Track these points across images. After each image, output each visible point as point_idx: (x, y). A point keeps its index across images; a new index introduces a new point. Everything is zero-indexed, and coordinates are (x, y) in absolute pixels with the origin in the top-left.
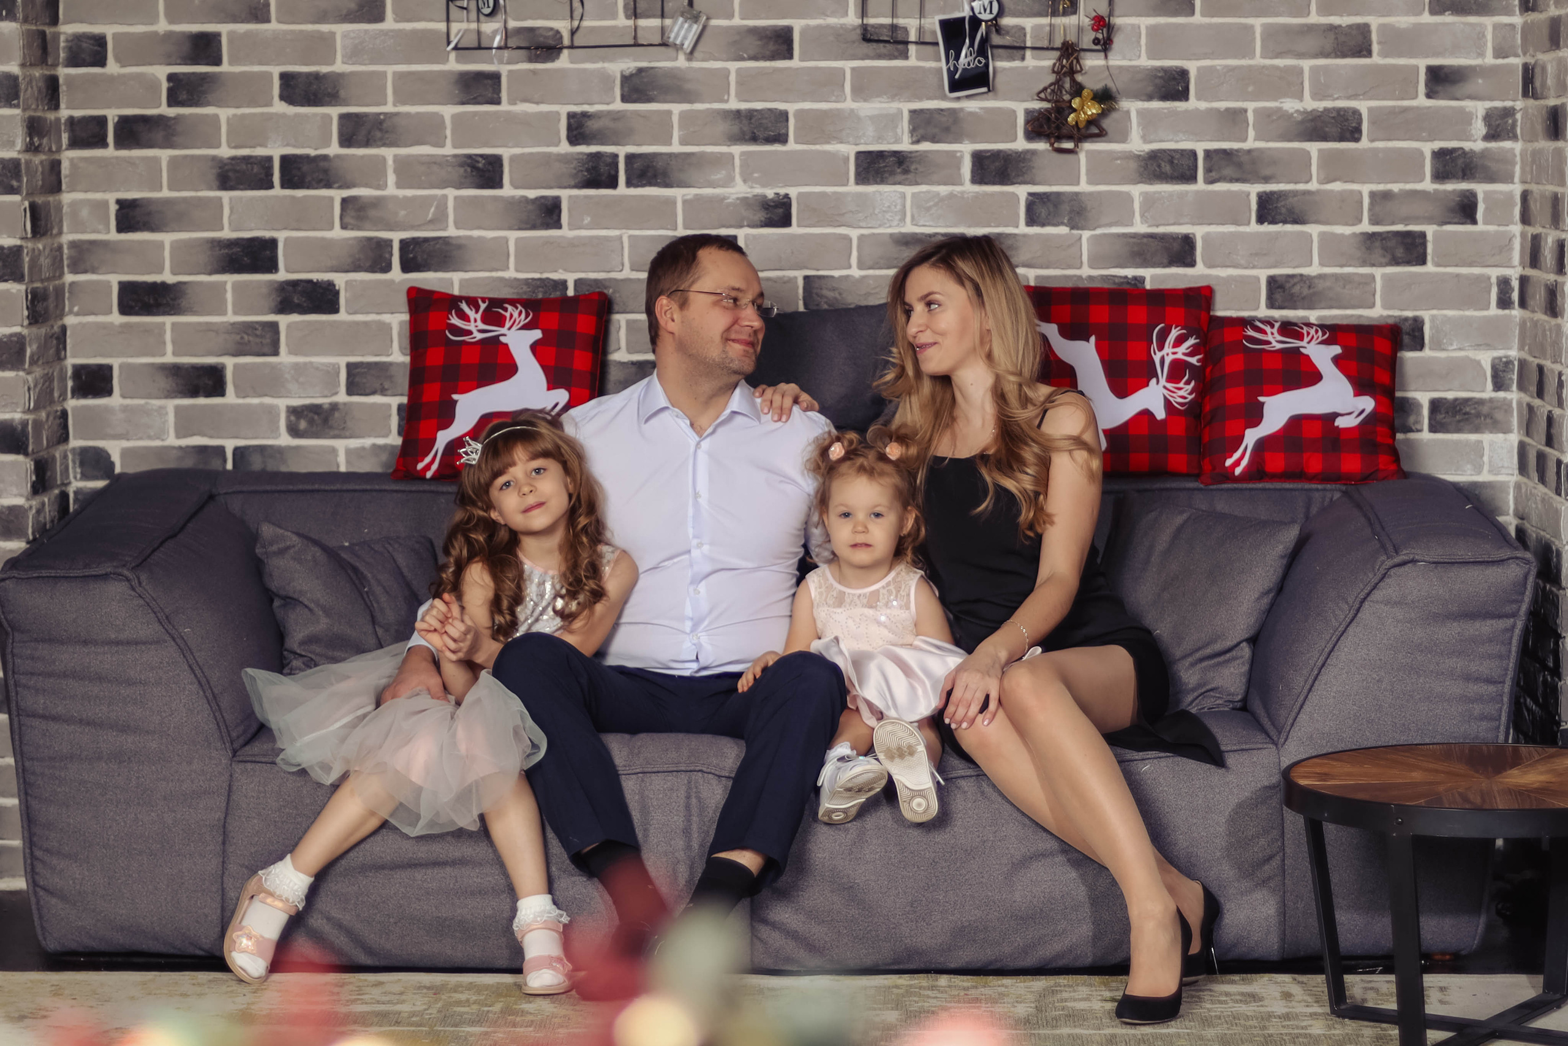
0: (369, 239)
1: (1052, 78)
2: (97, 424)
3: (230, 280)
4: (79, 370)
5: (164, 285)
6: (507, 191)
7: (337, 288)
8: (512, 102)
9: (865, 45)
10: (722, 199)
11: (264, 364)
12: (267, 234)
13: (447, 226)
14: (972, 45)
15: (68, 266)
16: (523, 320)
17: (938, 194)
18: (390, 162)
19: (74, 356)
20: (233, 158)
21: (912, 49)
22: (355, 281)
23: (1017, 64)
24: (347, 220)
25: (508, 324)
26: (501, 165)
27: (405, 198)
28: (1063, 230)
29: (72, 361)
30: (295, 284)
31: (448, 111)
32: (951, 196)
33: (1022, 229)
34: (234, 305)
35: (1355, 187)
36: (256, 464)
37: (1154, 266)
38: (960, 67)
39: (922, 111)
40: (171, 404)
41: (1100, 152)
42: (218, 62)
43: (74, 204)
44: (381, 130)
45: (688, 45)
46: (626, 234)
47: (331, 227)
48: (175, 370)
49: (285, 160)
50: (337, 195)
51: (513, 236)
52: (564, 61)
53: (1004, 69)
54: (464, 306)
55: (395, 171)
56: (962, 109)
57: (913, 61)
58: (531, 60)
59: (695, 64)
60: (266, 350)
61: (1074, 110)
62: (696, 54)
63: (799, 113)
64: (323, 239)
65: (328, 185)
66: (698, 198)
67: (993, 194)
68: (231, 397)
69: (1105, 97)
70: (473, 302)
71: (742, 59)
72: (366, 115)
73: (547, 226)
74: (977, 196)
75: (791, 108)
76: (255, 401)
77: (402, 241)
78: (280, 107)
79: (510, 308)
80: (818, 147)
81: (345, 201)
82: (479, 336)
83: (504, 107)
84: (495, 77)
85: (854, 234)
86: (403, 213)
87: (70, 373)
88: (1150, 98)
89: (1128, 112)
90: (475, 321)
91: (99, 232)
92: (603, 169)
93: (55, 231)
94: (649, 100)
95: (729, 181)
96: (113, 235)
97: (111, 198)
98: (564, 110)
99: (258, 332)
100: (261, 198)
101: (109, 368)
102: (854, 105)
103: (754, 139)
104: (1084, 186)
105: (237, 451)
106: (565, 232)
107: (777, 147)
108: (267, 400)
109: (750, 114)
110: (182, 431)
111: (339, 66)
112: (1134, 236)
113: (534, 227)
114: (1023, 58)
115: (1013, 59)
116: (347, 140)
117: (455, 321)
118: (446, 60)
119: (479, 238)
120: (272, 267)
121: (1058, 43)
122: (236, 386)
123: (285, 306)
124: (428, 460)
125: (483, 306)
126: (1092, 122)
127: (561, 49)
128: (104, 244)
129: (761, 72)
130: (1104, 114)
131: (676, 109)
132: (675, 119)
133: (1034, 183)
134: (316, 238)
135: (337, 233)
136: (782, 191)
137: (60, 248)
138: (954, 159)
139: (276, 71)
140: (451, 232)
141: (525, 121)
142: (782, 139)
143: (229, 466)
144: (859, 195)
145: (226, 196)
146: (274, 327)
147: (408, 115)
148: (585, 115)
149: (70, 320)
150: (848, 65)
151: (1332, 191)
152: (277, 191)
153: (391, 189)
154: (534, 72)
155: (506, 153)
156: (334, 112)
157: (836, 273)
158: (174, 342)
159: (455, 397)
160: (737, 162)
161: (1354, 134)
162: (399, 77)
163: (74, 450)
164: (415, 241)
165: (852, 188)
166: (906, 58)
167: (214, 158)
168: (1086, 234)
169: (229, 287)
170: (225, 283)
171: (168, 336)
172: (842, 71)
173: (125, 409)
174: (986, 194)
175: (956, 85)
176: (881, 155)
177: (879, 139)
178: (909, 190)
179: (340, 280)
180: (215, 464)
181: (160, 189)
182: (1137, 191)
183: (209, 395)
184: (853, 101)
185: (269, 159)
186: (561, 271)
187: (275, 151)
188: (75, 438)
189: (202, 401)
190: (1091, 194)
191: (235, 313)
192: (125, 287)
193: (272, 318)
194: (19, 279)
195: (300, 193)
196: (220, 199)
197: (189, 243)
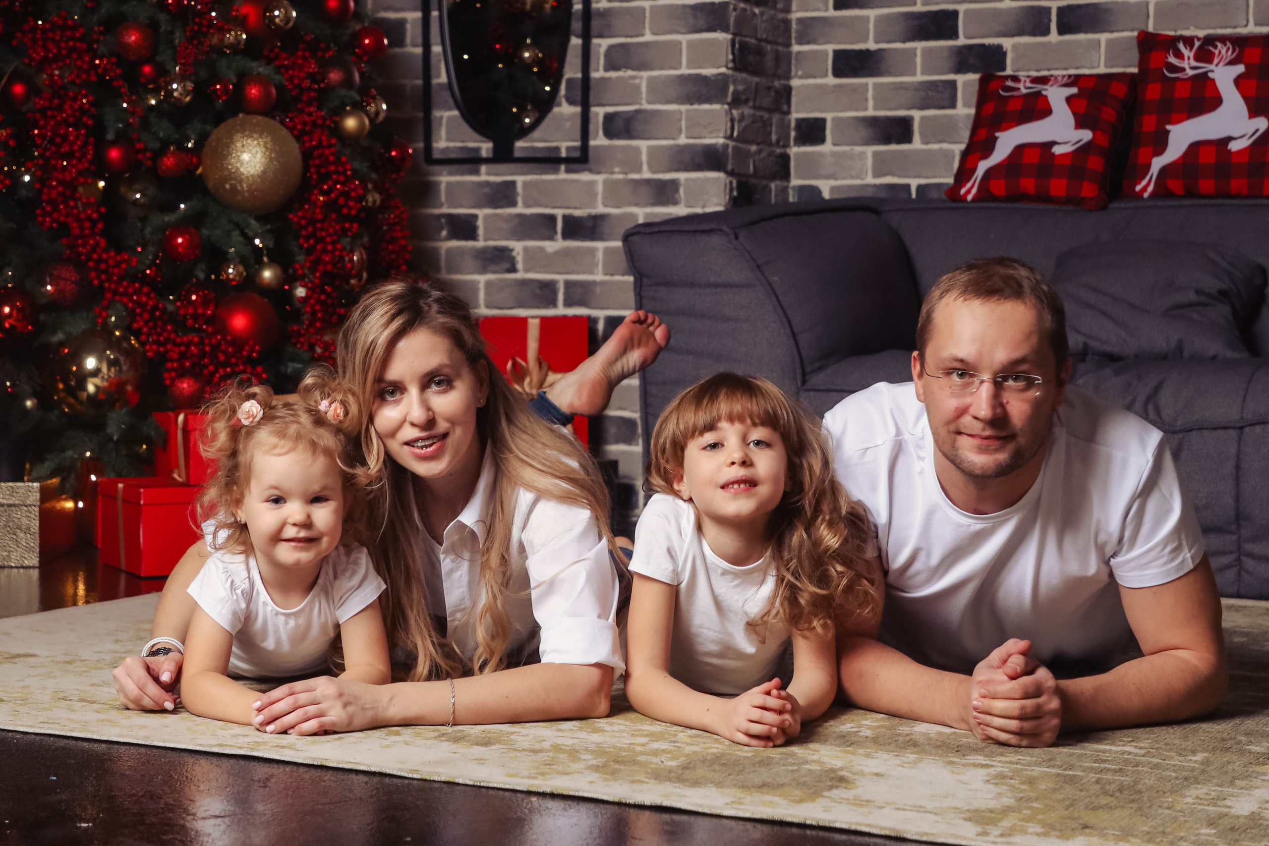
0: (1031, 8)
2: (811, 166)
3: (920, 46)
4: (801, 122)
5: (868, 52)
7: (1004, 49)
11: (945, 116)
12: (951, 7)
15: (796, 38)
19: (797, 112)
22: (1020, 44)
25: (1216, 61)
29: (796, 115)
30: (970, 47)
34: (922, 67)
36: (932, 198)
40: (870, 150)
48: (873, 122)
51: (1153, 0)
54: (1181, 46)
60: (946, 104)
64: (995, 9)
68: (917, 144)
70: (1189, 41)
76: (936, 146)
77: (1059, 8)
79: (1219, 45)
82: (1190, 73)
87: (793, 124)
90: (1189, 58)
91: (819, 10)
96: (831, 13)
99: (940, 89)
101: (823, 121)
105: (920, 188)
108: (945, 146)
110: (877, 174)
117: (1172, 60)
120: (954, 35)
122: (921, 134)
123: (961, 67)
124: (1144, 183)
125: (1197, 44)
128: (824, 20)
134: (989, 9)
146: (953, 84)
149: (795, 83)
158: (874, 98)
159: (1168, 127)
163: (794, 188)
164: (1070, 7)
169: (919, 53)
170: (916, 49)
171: (870, 95)
173: (834, 154)
179: (1007, 43)
180: (903, 198)
183: (899, 142)
186: (1192, 28)
188: (796, 178)
189: (894, 147)
191: (923, 73)
192: (838, 54)
193: (951, 77)
194: (725, 29)
197: (889, 17)
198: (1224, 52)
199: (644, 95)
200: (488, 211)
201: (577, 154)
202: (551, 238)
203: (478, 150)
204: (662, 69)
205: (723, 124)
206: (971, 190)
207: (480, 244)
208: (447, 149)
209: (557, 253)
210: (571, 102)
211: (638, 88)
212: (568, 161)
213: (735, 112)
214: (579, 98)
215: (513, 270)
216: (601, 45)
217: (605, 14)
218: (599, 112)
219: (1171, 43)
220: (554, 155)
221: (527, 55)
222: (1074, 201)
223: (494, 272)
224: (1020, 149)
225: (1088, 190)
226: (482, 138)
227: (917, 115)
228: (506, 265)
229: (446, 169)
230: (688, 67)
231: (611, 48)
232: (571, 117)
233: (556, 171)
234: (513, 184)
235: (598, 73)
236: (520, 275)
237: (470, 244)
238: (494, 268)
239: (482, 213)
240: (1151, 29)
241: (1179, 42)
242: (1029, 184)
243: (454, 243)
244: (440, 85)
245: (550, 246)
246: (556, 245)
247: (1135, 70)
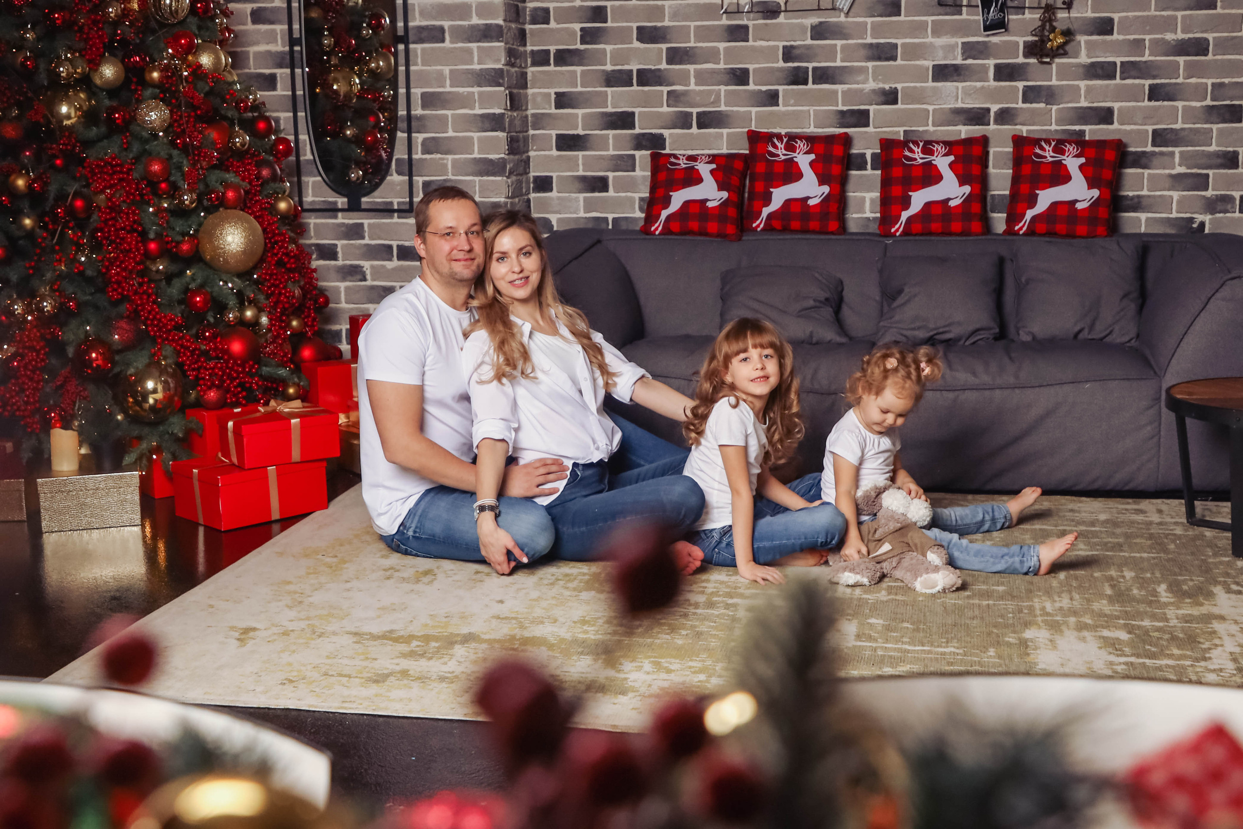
0: (681, 112)
1: (1040, 23)
2: (545, 206)
3: (611, 132)
4: (536, 178)
5: (578, 135)
6: (752, 87)
7: (665, 137)
8: (755, 41)
9: (940, 7)
10: (862, 90)
11: (628, 176)
12: (630, 110)
13: (721, 106)
14: (996, 6)
15: (531, 126)
17: (975, 87)
18: (692, 72)
19: (534, 172)
20: (613, 71)
21: (964, 9)
22: (674, 133)
23: (1020, 16)
24: (670, 102)
26: (749, 73)
27: (700, 91)
28: (1042, 105)
29: (532, 174)
30: (644, 135)
31: (722, 46)
32: (983, 87)
33: (1020, 105)
34: (613, 146)
35: (1204, 80)
36: (624, 226)
37: (1091, 124)
38: (990, 18)
39: (968, 42)
40: (582, 196)
41: (1063, 63)
42: (606, 22)
43: (533, 94)
44: (687, 55)
45: (846, 9)
46: (812, 109)
47: (662, 106)
48: (583, 179)
49: (639, 71)
50: (665, 89)
51: (754, 110)
52: (782, 19)
53: (1013, 20)
55: (695, 77)
56: (990, 41)
57: (964, 16)
58: (764, 19)
59: (850, 19)
60: (629, 168)
61: (1050, 40)
62: (850, 14)
63: (903, 45)
64: (658, 112)
65: (661, 85)
66: (849, 90)
67: (1004, 87)
68: (611, 193)
69: (1068, 34)
71: (874, 16)
72: (680, 48)
73: (772, 105)
74: (996, 88)
75: (899, 42)
76: (624, 195)
77: (697, 113)
78: (637, 44)
79: (799, 141)
80: (913, 62)
81: (668, 92)
82: (783, 158)
83: (751, 43)
84: (746, 28)
85: (931, 108)
86: (698, 98)
87: (531, 180)
88: (1092, 34)
89: (1080, 42)
91: (546, 109)
92: (801, 75)
93: (524, 108)
94: (826, 39)
95: (865, 81)
96: (553, 111)
97: (552, 91)
98: (781, 44)
99: (625, 159)
100: (627, 91)
101: (551, 177)
102: (933, 40)
103: (879, 59)
104: (1054, 82)
105: (614, 220)
106: (781, 108)
107: (891, 63)
108: (629, 194)
109: (878, 45)
110: (587, 210)
111: (667, 23)
112: (1081, 108)
113: (765, 106)
114: (1024, 14)
115: (1017, 14)
116: (670, 61)
118: (721, 19)
119: (737, 111)
120: (632, 126)
121: (1043, 5)
122: (614, 187)
123: (638, 147)
125: (785, 140)
126: (1062, 46)
127: (780, 12)
128: (549, 115)
129: (884, 22)
130: (1065, 43)
131: (839, 43)
132: (839, 48)
133: (1027, 80)
134: (655, 112)
135: (665, 109)
136: (893, 86)
137: (527, 116)
138: (985, 68)
139: (635, 25)
140: (723, 108)
141: (761, 50)
142: (894, 58)
143: (610, 227)
144: (934, 88)
145: (609, 90)
146: (633, 157)
147: (702, 47)
148: (792, 47)
149: (531, 154)
150: (930, 19)
151: (1190, 83)
152: (635, 88)
153: (692, 86)
154: (766, 25)
155: (751, 67)
156: (664, 46)
157: (921, 129)
158: (583, 164)
160: (870, 71)
161: (1205, 52)
162: (697, 28)
164: (704, 113)
165: (930, 84)
166: (961, 14)
167: (603, 71)
168: (1055, 108)
169: (611, 137)
170: (609, 134)
171: (580, 162)
172: (927, 22)
173: (559, 198)
174: (1001, 86)
175: (986, 29)
176: (946, 66)
177: (945, 58)
178: (960, 85)
179: (666, 133)
180: (603, 226)
181: (577, 87)
182: (1083, 84)
183: (600, 192)
184: (932, 37)
185: (631, 71)
187: (634, 67)
189: (597, 194)
190: (1058, 86)
191: (614, 150)
192: (559, 137)
193: (632, 152)
194: (503, 130)
195: (646, 88)
196: (606, 92)
197: (591, 114)
198: (801, 145)
199: (450, 171)
200: (345, 242)
201: (407, 207)
202: (390, 260)
203: (335, 203)
204: (462, 154)
205: (504, 191)
206: (658, 227)
207: (340, 263)
208: (313, 202)
209: (394, 269)
210: (399, 173)
211: (446, 165)
212: (399, 211)
213: (509, 181)
214: (407, 171)
215: (365, 279)
216: (419, 138)
217: (420, 118)
218: (419, 180)
219: (769, 138)
220: (389, 207)
221: (348, 132)
222: (722, 236)
223: (351, 281)
224: (687, 204)
225: (730, 229)
226: (337, 195)
227: (611, 175)
228: (359, 277)
229: (313, 214)
230: (479, 153)
231: (425, 140)
232: (401, 183)
233: (392, 217)
234: (362, 225)
235: (417, 156)
236: (369, 283)
237: (333, 263)
238: (350, 278)
239: (340, 243)
240: (753, 128)
241: (774, 138)
242: (694, 225)
243: (321, 262)
244: (307, 161)
245: (389, 265)
246: (395, 263)
247: (747, 152)
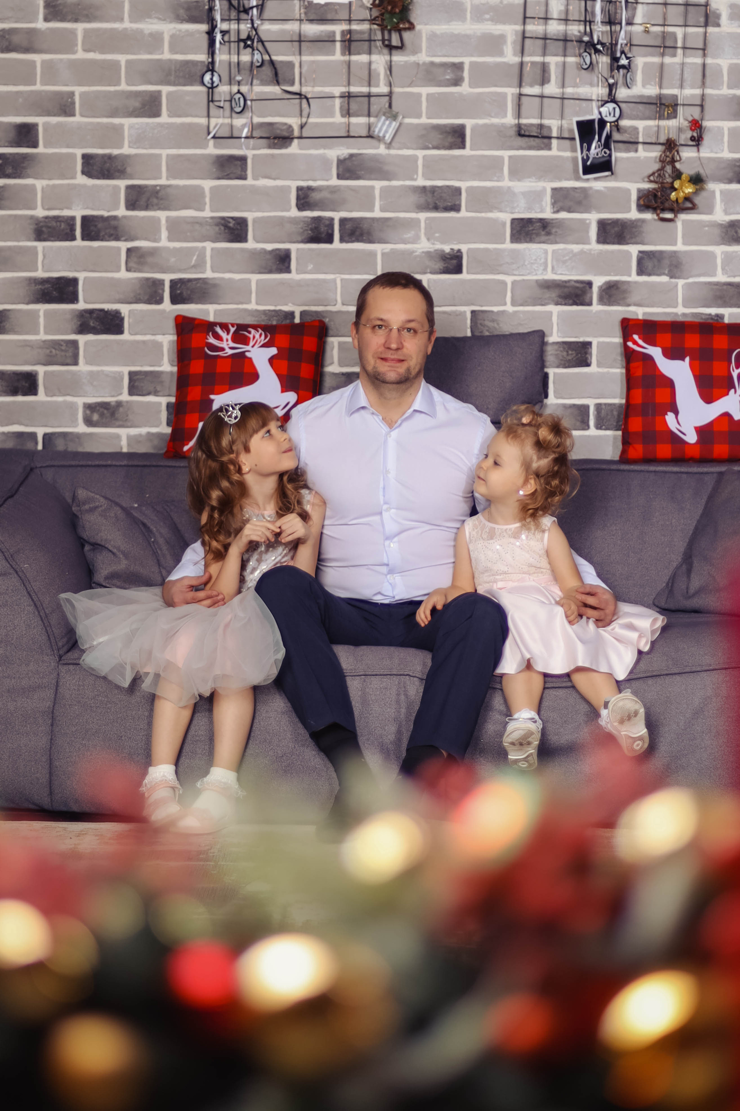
0: (147, 279)
1: (657, 166)
3: (43, 308)
6: (251, 244)
7: (122, 315)
8: (255, 178)
9: (520, 139)
10: (411, 252)
11: (67, 372)
12: (70, 275)
13: (205, 271)
14: (600, 140)
16: (263, 340)
17: (572, 251)
18: (163, 222)
20: (47, 217)
21: (554, 142)
22: (137, 310)
23: (632, 154)
24: (131, 264)
25: (251, 343)
26: (246, 225)
27: (174, 248)
28: (665, 279)
30: (91, 312)
31: (208, 184)
32: (582, 252)
33: (634, 277)
34: (45, 327)
36: (60, 446)
37: (731, 306)
38: (591, 157)
39: (561, 189)
41: (692, 221)
42: (35, 145)
44: (157, 198)
45: (388, 137)
46: (338, 278)
47: (119, 270)
49: (85, 219)
50: (123, 246)
51: (255, 278)
52: (294, 148)
53: (623, 158)
54: (218, 329)
55: (167, 229)
56: (591, 188)
57: (554, 151)
58: (270, 147)
59: (393, 152)
60: (69, 361)
61: (675, 189)
62: (393, 144)
63: (469, 189)
64: (112, 279)
65: (117, 239)
66: (393, 251)
67: (612, 252)
68: (41, 396)
69: (697, 180)
70: (225, 327)
71: (427, 148)
72: (146, 186)
73: (280, 271)
74: (601, 253)
75: (463, 185)
76: (60, 399)
77: (171, 281)
78: (82, 180)
79: (253, 331)
80: (483, 215)
81: (129, 250)
82: (230, 352)
83: (250, 181)
84: (243, 159)
85: (509, 280)
86: (173, 260)
88: (730, 181)
89: (714, 192)
90: (227, 340)
92: (323, 229)
94: (358, 178)
95: (416, 240)
98: (294, 185)
99: (63, 348)
100: (67, 248)
102: (511, 184)
103: (436, 208)
104: (680, 247)
105: (48, 438)
106: (294, 276)
107: (452, 214)
108: (69, 399)
109: (433, 190)
110: (5, 422)
111: (126, 150)
112: (717, 284)
113: (270, 272)
114: (636, 151)
115: (628, 151)
116: (131, 205)
117: (211, 340)
118: (206, 147)
119: (230, 279)
120: (73, 298)
121: (663, 139)
122: (45, 388)
123: (83, 329)
125: (232, 330)
126: (687, 199)
127: (293, 138)
129: (442, 158)
130: (696, 193)
131: (378, 185)
132: (377, 193)
133: (642, 243)
134: (108, 278)
135: (123, 274)
136: (456, 247)
138: (584, 225)
139: (79, 152)
140: (208, 274)
141: (265, 192)
142: (456, 208)
143: (40, 447)
144: (513, 251)
145: (40, 245)
146: (75, 344)
147: (177, 187)
148: (310, 188)
150: (506, 154)
152: (79, 242)
153: (164, 242)
154: (273, 156)
155: (250, 216)
156: (122, 184)
157: (495, 309)
160: (423, 225)
162: (171, 158)
164: (181, 281)
165: (508, 245)
166: (550, 149)
167: (32, 217)
168: (681, 282)
169: (41, 314)
170: (39, 310)
172: (502, 158)
174: (607, 252)
175: (588, 170)
176: (530, 221)
177: (529, 209)
178: (550, 248)
179: (124, 309)
180: (30, 446)
182: (719, 250)
183: (25, 394)
184: (510, 180)
185: (73, 218)
186: (290, 304)
187: (78, 213)
189: (20, 398)
190: (686, 252)
191: (46, 333)
193: (73, 337)
195: (96, 244)
196: (36, 248)
197: (12, 281)
198: (257, 336)
241: (216, 326)
